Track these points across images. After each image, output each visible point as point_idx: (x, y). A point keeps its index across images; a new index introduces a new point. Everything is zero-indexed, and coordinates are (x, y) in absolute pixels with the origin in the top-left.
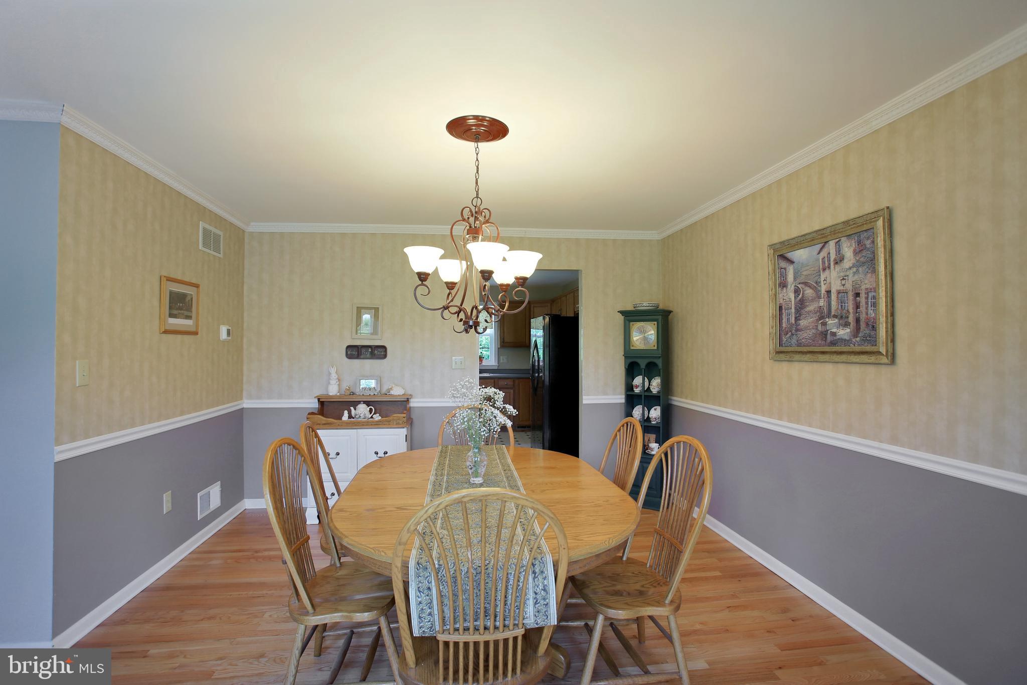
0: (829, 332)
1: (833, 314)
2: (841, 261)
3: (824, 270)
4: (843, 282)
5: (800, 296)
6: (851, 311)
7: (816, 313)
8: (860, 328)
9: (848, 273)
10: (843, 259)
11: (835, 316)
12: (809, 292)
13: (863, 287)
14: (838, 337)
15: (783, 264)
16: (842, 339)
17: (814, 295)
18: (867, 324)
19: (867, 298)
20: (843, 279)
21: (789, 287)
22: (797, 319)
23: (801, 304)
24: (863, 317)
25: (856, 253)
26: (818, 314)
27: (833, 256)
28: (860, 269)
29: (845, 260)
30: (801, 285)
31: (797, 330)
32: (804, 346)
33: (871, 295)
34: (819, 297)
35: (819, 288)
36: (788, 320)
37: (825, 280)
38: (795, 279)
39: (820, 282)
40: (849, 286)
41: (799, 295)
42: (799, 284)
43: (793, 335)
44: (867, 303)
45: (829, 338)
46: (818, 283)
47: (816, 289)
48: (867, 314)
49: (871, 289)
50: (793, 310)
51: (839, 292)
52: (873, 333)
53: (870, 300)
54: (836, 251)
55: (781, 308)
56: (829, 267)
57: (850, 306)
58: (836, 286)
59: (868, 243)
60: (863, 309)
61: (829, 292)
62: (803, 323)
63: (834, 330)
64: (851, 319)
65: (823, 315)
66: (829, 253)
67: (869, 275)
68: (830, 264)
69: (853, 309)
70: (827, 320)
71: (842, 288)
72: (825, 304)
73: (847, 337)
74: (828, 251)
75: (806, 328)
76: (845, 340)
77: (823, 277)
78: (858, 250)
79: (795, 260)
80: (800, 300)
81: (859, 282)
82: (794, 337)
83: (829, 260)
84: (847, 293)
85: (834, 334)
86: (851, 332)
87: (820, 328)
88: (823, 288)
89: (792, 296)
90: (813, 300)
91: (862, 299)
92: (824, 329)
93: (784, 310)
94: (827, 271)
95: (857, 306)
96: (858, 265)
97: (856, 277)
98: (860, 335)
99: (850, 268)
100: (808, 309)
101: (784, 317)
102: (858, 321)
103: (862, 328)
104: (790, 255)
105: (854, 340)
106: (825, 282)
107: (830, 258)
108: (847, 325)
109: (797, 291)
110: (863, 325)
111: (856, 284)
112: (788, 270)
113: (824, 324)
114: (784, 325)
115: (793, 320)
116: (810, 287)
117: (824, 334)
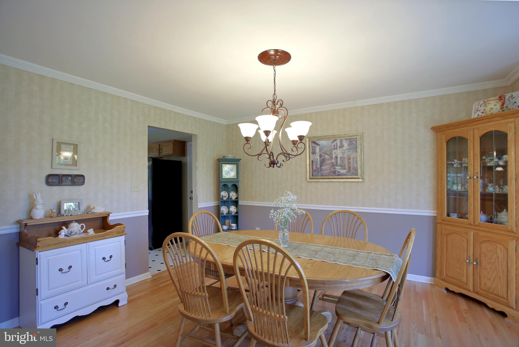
0: (337, 171)
1: (338, 165)
2: (342, 147)
3: (334, 149)
4: (343, 154)
5: (323, 158)
6: (347, 164)
7: (330, 164)
8: (350, 170)
9: (345, 151)
10: (343, 146)
11: (339, 166)
12: (327, 157)
13: (352, 156)
14: (341, 173)
15: (314, 145)
16: (343, 174)
17: (330, 158)
18: (354, 169)
19: (353, 160)
20: (343, 153)
21: (317, 154)
22: (320, 166)
23: (323, 162)
24: (352, 166)
25: (349, 145)
26: (331, 165)
27: (339, 145)
28: (351, 150)
29: (344, 147)
30: (324, 154)
31: (321, 170)
32: (325, 176)
33: (355, 159)
34: (332, 159)
35: (332, 155)
36: (316, 166)
37: (335, 153)
38: (320, 151)
39: (332, 153)
40: (346, 155)
41: (322, 157)
42: (322, 153)
43: (319, 172)
44: (353, 162)
45: (337, 173)
46: (331, 154)
47: (331, 155)
48: (353, 165)
49: (355, 157)
50: (319, 163)
51: (341, 158)
52: (356, 172)
53: (355, 161)
54: (340, 143)
55: (312, 162)
56: (337, 148)
57: (346, 162)
58: (339, 156)
59: (354, 142)
60: (352, 164)
61: (336, 157)
62: (324, 168)
63: (339, 171)
64: (347, 167)
65: (334, 165)
66: (337, 144)
67: (354, 153)
68: (337, 147)
69: (347, 163)
70: (336, 167)
71: (342, 156)
72: (335, 161)
73: (345, 173)
74: (337, 143)
75: (326, 169)
76: (344, 174)
77: (334, 152)
78: (350, 144)
79: (320, 144)
80: (322, 159)
81: (350, 155)
82: (320, 173)
83: (337, 146)
84: (345, 158)
85: (339, 172)
86: (346, 171)
87: (332, 169)
88: (334, 156)
89: (318, 158)
90: (329, 160)
91: (351, 161)
92: (334, 170)
93: (314, 163)
94: (336, 150)
95: (349, 163)
96: (349, 149)
97: (349, 153)
98: (351, 172)
99: (346, 150)
100: (326, 163)
101: (314, 165)
102: (349, 168)
103: (351, 170)
104: (317, 142)
105: (348, 174)
106: (335, 154)
107: (337, 145)
108: (345, 169)
109: (321, 156)
110: (352, 169)
111: (349, 155)
112: (316, 147)
113: (335, 168)
114: (314, 168)
115: (319, 166)
116: (327, 155)
117: (334, 172)
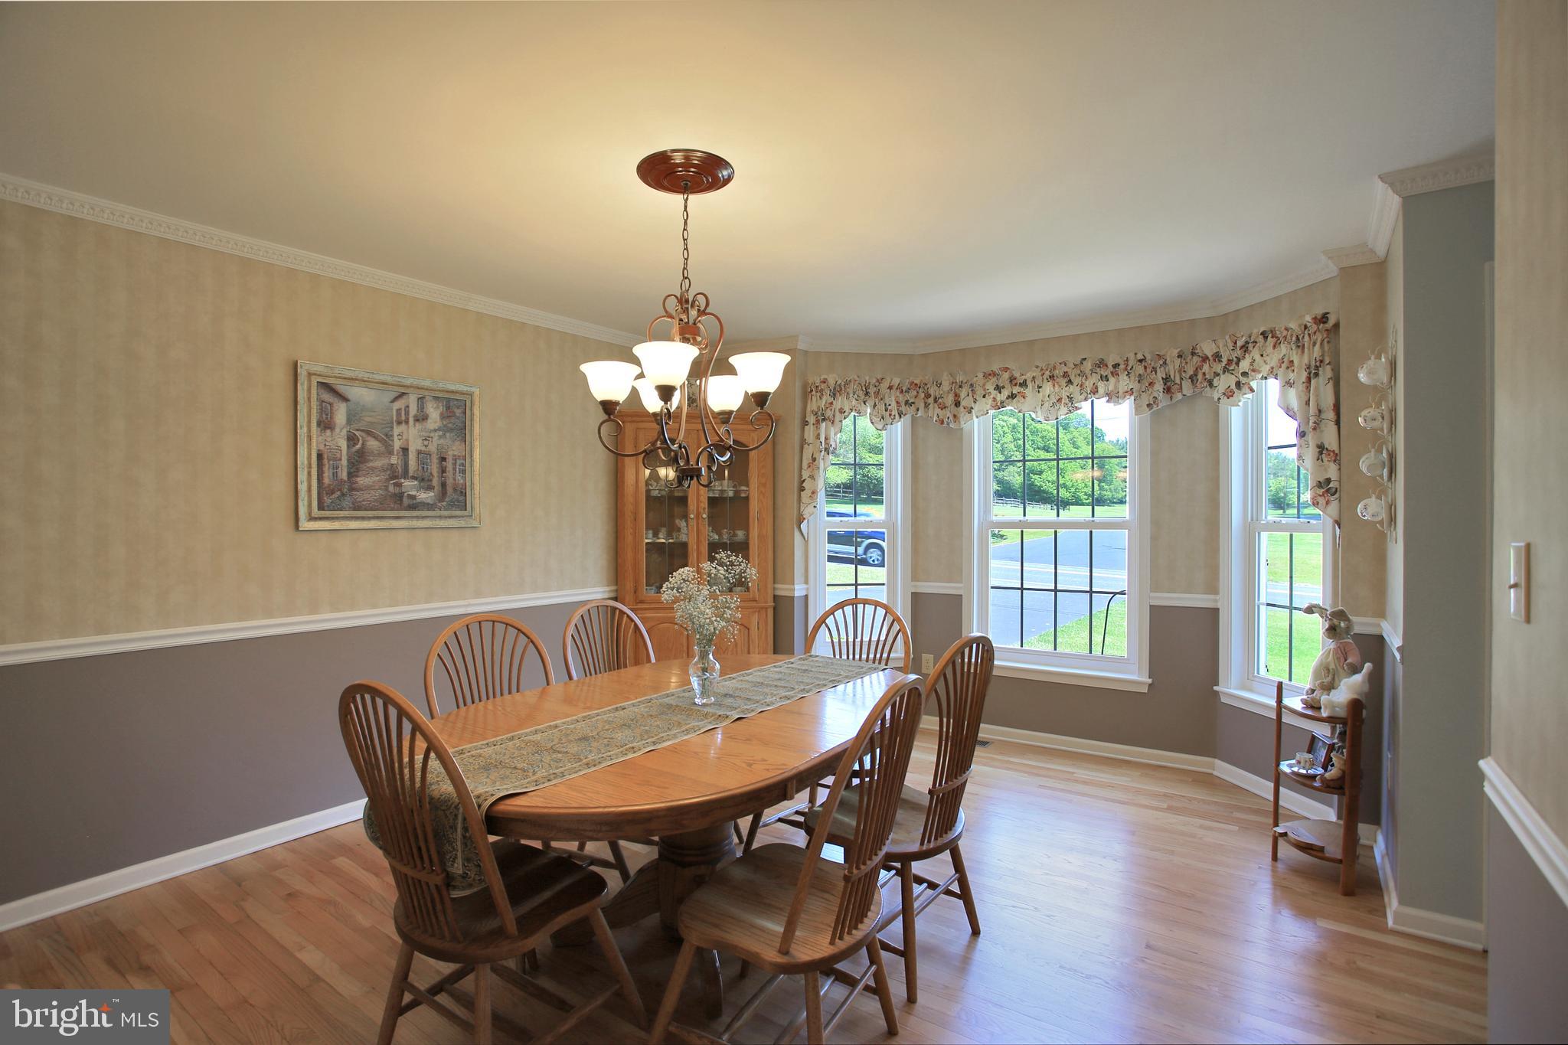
0: (406, 494)
1: (411, 474)
2: (423, 420)
3: (399, 423)
4: (426, 443)
5: (358, 446)
6: (435, 474)
7: (384, 471)
8: (446, 493)
9: (432, 435)
10: (427, 419)
11: (414, 478)
12: (373, 444)
13: (450, 453)
14: (418, 501)
15: (327, 397)
16: (424, 503)
17: (383, 449)
18: (455, 490)
19: (455, 464)
20: (426, 439)
21: (337, 430)
22: (350, 475)
23: (358, 460)
24: (450, 482)
25: (442, 417)
26: (389, 472)
27: (413, 410)
28: (448, 435)
29: (429, 421)
30: (359, 432)
31: (351, 489)
32: (366, 510)
33: (458, 462)
34: (391, 453)
35: (391, 442)
36: (335, 474)
37: (399, 435)
38: (349, 421)
39: (392, 436)
40: (433, 448)
41: (355, 444)
42: (357, 430)
43: (343, 495)
44: (454, 469)
45: (406, 501)
46: (389, 436)
47: (386, 441)
48: (455, 480)
49: (459, 456)
50: (344, 462)
51: (419, 452)
52: (462, 498)
53: (458, 467)
54: (418, 407)
55: (320, 456)
56: (407, 422)
57: (435, 469)
58: (415, 446)
59: (458, 412)
60: (449, 473)
61: (405, 449)
62: (362, 481)
63: (413, 493)
64: (435, 482)
65: (396, 474)
66: (408, 407)
67: (457, 443)
68: (408, 419)
69: (438, 472)
70: (403, 481)
71: (423, 448)
72: (400, 463)
73: (429, 501)
74: (406, 404)
75: (368, 488)
76: (428, 504)
77: (397, 430)
78: (446, 415)
79: (350, 397)
80: (357, 451)
81: (446, 447)
82: (348, 498)
83: (407, 413)
84: (430, 455)
85: (413, 497)
86: (435, 496)
87: (391, 489)
88: (397, 444)
89: (343, 444)
90: (380, 455)
91: (449, 465)
92: (397, 490)
93: (325, 461)
94: (403, 427)
95: (443, 471)
96: (445, 429)
97: (442, 441)
98: (447, 499)
99: (435, 430)
100: (370, 464)
101: (326, 469)
102: (444, 485)
103: (448, 494)
104: (341, 389)
105: (439, 505)
106: (400, 437)
107: (408, 411)
108: (430, 488)
109: (351, 439)
110: (450, 490)
111: (442, 448)
112: (335, 407)
113: (400, 485)
114: (326, 481)
115: (344, 476)
116: (376, 438)
117: (399, 497)
